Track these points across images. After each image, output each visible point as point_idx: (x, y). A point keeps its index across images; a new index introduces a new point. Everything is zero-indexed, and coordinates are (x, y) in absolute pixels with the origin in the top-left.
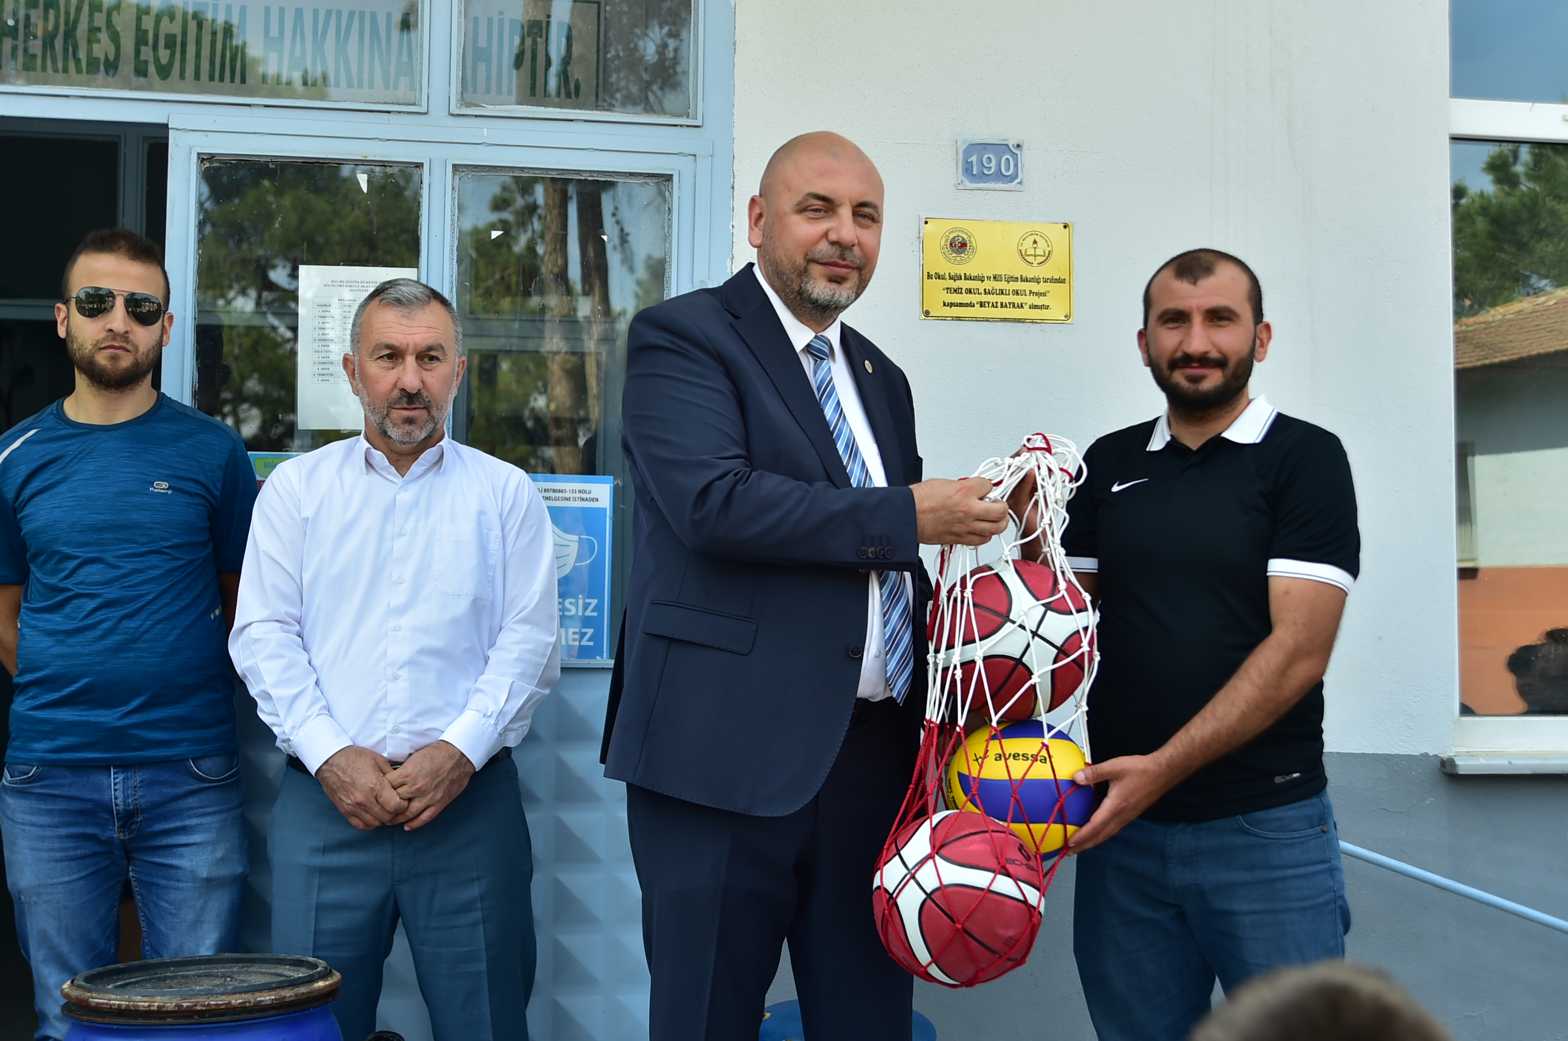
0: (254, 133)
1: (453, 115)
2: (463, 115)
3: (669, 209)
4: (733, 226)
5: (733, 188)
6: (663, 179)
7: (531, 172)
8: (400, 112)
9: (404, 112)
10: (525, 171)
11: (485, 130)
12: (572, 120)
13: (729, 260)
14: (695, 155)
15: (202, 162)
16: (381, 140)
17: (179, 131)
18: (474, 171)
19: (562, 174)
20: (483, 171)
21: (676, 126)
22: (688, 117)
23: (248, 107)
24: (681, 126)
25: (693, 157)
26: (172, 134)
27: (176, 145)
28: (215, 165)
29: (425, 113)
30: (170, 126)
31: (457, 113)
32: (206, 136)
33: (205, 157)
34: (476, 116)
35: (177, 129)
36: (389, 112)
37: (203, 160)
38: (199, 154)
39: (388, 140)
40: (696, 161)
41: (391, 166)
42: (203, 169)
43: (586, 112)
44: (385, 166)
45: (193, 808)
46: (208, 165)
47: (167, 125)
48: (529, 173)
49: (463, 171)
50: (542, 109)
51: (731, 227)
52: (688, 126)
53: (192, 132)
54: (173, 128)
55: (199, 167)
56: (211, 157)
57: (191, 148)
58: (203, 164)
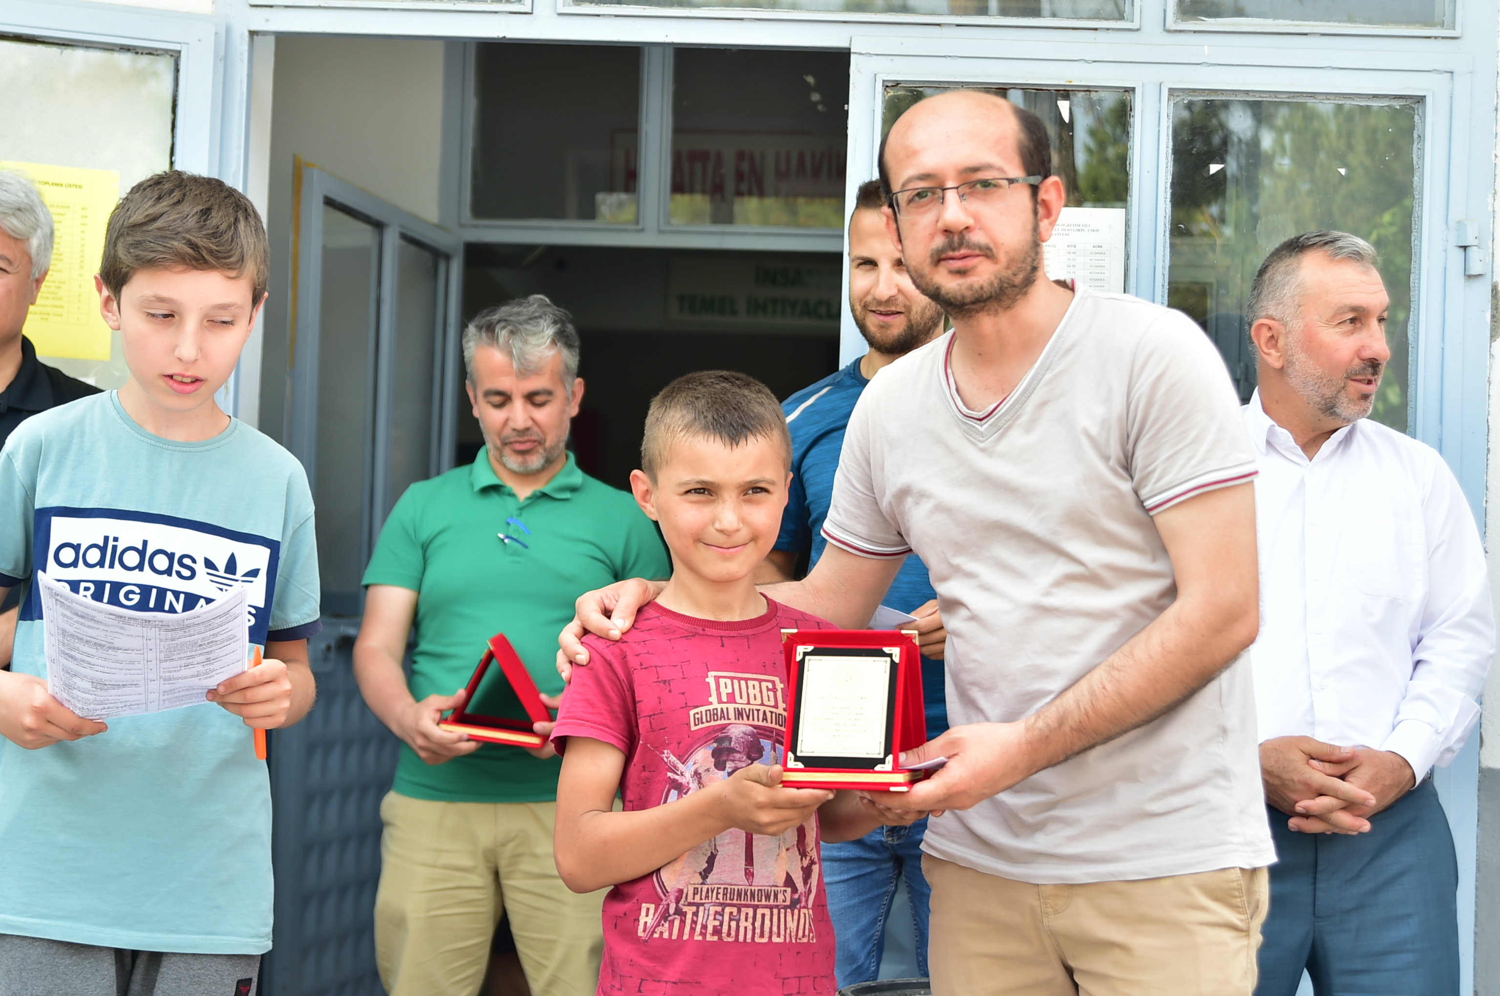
0: (944, 56)
1: (1169, 31)
2: (1180, 31)
3: (1419, 136)
4: (1496, 156)
5: (1496, 110)
6: (1412, 101)
7: (1257, 95)
8: (1108, 29)
9: (1113, 29)
10: (1251, 94)
11: (1206, 47)
12: (1306, 34)
13: (1491, 196)
14: (1452, 73)
15: (885, 90)
16: (1086, 61)
17: (861, 56)
18: (1191, 96)
19: (1293, 97)
20: (1201, 96)
21: (1429, 37)
22: (1442, 25)
23: (938, 27)
24: (1436, 38)
25: (1449, 75)
26: (853, 58)
27: (859, 71)
28: (899, 93)
29: (1138, 30)
30: (852, 51)
31: (1175, 29)
32: (892, 60)
33: (890, 85)
34: (1195, 32)
35: (860, 54)
36: (1096, 29)
37: (886, 86)
38: (884, 81)
39: (1094, 61)
40: (1452, 79)
41: (1097, 91)
42: (887, 98)
43: (1321, 23)
44: (1090, 91)
46: (892, 93)
47: (850, 49)
48: (1255, 96)
49: (1178, 96)
50: (1270, 21)
51: (1493, 157)
52: (1443, 38)
53: (876, 57)
54: (855, 53)
55: (884, 96)
56: (897, 84)
57: (875, 75)
58: (888, 92)
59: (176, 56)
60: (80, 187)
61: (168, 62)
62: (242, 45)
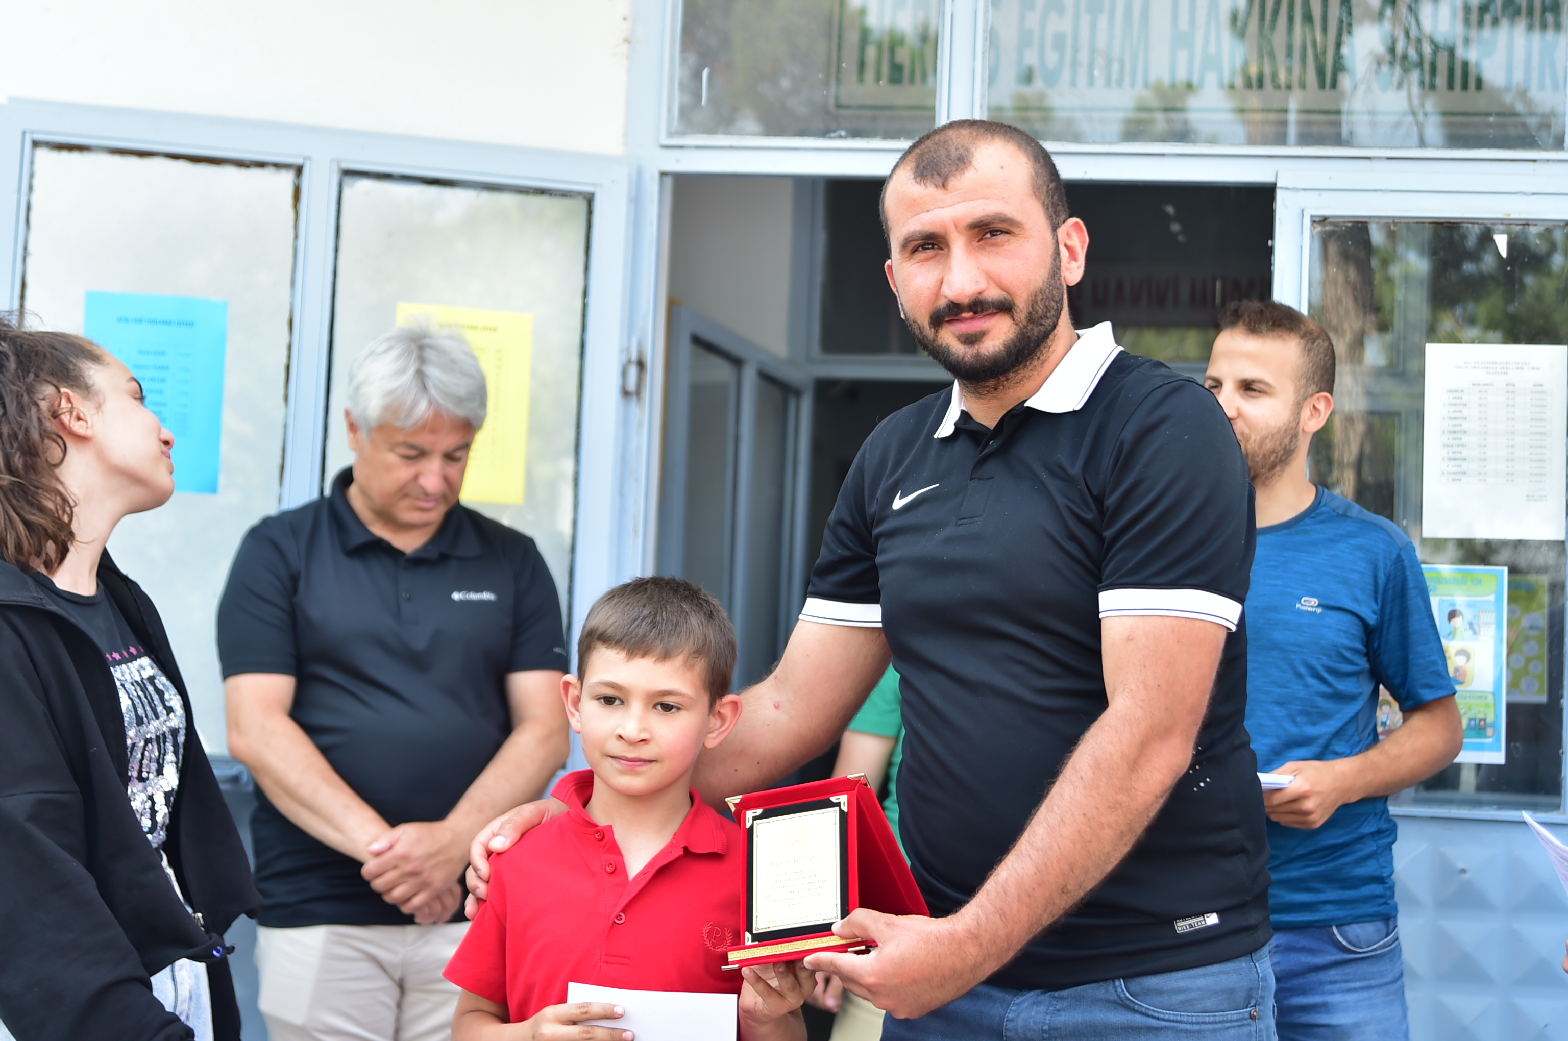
0: (1375, 191)
8: (1548, 161)
9: (1554, 161)
15: (1313, 225)
16: (1525, 194)
17: (1287, 191)
23: (1368, 160)
26: (1280, 195)
27: (1284, 207)
28: (1328, 229)
30: (1278, 185)
32: (1320, 195)
33: (1318, 220)
35: (1287, 189)
36: (1535, 161)
37: (1314, 222)
38: (1312, 217)
39: (1533, 194)
41: (1536, 225)
42: (1317, 233)
44: (1528, 225)
45: (1335, 982)
46: (1323, 229)
47: (1275, 184)
53: (1302, 193)
54: (1281, 188)
55: (1311, 232)
56: (1324, 220)
57: (1303, 211)
58: (1315, 228)
59: (589, 199)
60: (495, 329)
61: (582, 205)
62: (652, 189)
